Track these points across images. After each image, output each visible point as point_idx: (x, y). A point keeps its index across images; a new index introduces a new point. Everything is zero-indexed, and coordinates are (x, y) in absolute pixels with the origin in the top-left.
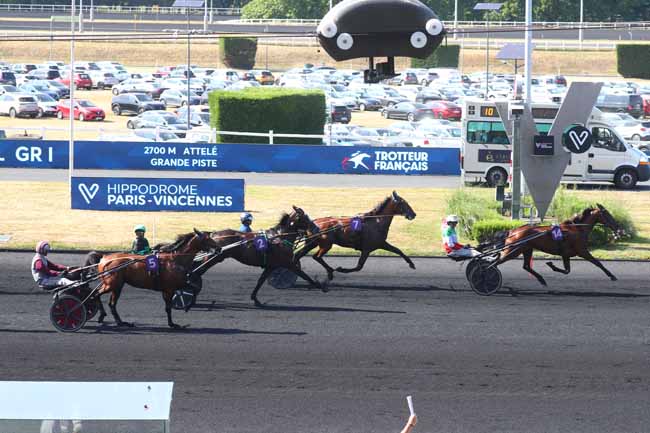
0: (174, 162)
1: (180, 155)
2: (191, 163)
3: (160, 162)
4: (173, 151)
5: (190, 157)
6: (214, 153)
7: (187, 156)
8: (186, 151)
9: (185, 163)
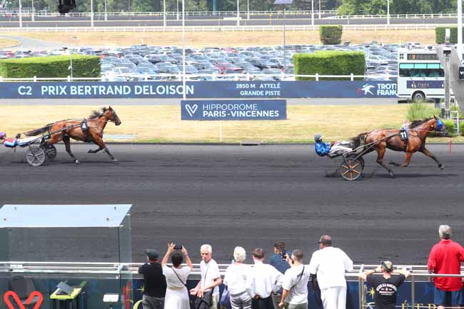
0: (254, 93)
1: (258, 89)
2: (264, 93)
3: (246, 93)
4: (253, 86)
5: (264, 90)
6: (278, 87)
7: (262, 89)
8: (262, 86)
9: (261, 93)
